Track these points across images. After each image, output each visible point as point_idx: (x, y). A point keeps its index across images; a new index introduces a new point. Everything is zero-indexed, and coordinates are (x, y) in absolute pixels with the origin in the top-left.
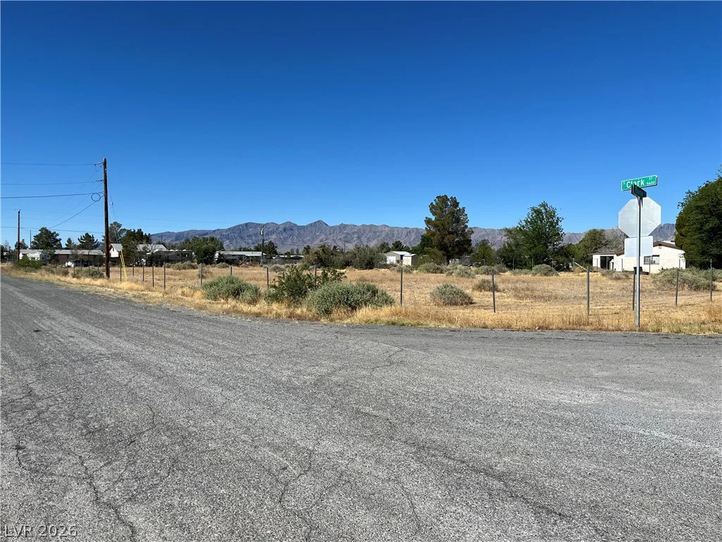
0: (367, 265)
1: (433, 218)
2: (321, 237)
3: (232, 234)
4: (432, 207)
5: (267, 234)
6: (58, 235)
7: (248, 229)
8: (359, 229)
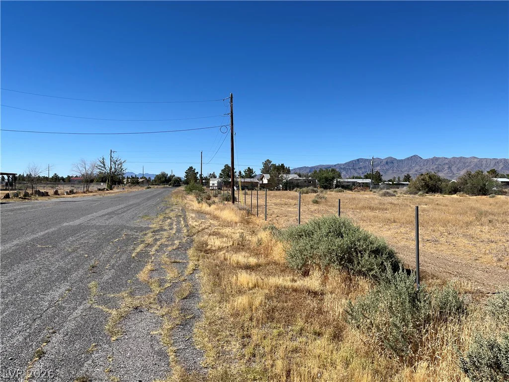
2: (416, 168)
3: (348, 167)
7: (359, 163)
8: (450, 161)
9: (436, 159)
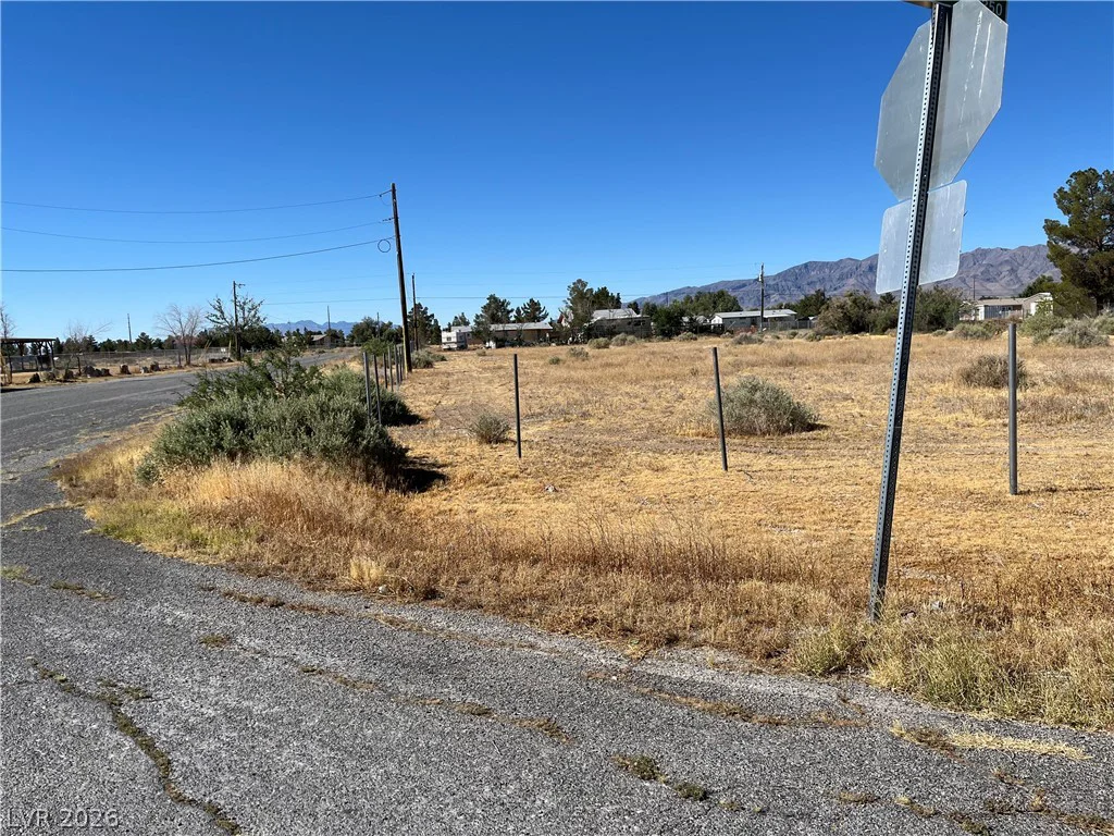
0: (930, 323)
1: (1064, 220)
3: (784, 283)
4: (1062, 198)
5: (841, 279)
6: (508, 304)
7: (808, 272)
8: (1014, 255)
9: (984, 253)
